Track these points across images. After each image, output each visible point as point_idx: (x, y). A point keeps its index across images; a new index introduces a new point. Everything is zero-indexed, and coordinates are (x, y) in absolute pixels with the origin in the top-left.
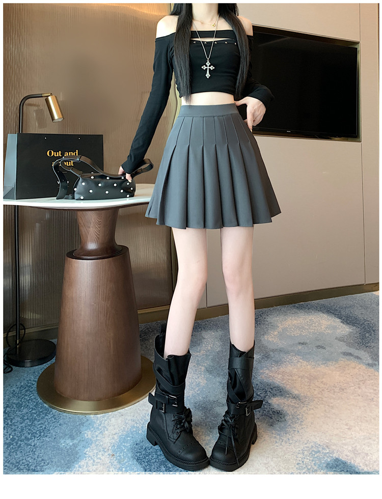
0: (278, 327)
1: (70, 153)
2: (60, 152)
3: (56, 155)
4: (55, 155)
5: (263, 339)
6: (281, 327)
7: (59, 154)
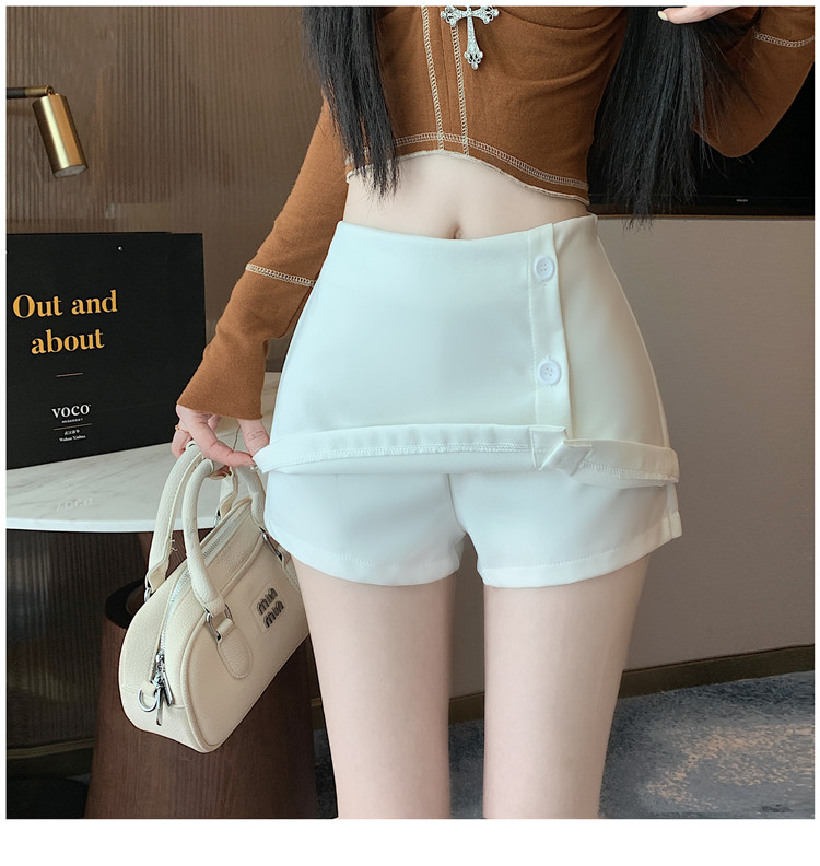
0: (686, 757)
1: (89, 302)
2: (56, 298)
3: (45, 310)
4: (41, 314)
5: (641, 792)
6: (693, 759)
7: (53, 307)
